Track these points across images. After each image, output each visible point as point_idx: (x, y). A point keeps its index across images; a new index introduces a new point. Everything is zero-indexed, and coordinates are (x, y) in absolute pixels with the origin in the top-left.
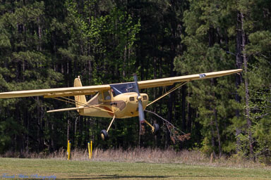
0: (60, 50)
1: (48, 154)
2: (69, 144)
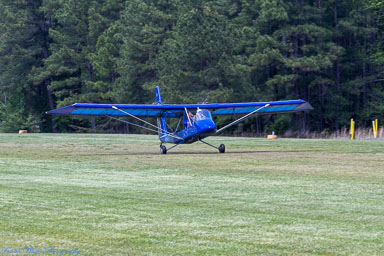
0: (341, 22)
1: (330, 134)
2: (352, 123)
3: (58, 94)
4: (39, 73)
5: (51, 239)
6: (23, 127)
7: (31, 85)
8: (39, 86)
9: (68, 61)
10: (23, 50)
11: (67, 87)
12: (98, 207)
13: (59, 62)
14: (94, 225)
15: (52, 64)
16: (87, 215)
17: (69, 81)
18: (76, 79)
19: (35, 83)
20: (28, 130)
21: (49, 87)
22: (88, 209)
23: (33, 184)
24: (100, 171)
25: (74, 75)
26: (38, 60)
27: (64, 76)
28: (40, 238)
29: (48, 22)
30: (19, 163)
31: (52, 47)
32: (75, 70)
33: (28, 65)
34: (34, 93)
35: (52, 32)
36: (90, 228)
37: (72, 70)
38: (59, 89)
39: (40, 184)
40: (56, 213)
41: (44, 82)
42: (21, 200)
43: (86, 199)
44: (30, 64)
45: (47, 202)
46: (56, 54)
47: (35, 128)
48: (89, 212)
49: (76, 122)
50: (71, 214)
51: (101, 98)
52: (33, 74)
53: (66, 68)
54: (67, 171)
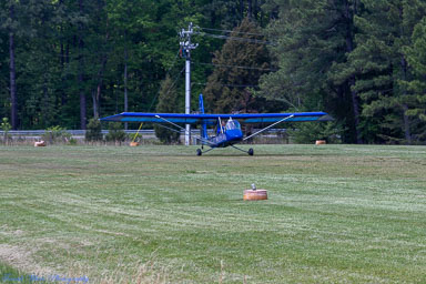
3: (364, 96)
4: (341, 71)
5: (355, 275)
6: (320, 136)
7: (331, 85)
8: (340, 86)
9: (377, 55)
10: (321, 42)
11: (375, 88)
12: (413, 236)
13: (366, 56)
14: (408, 257)
15: (357, 59)
16: (399, 245)
17: (378, 81)
18: (387, 77)
19: (335, 83)
20: (327, 140)
21: (353, 88)
22: (400, 238)
23: (333, 207)
24: (415, 191)
25: (384, 72)
26: (340, 54)
27: (372, 73)
28: (341, 273)
29: (352, 7)
30: (315, 180)
31: (357, 39)
32: (385, 66)
33: (327, 60)
34: (334, 95)
35: (357, 20)
36: (403, 261)
37: (381, 67)
38: (366, 90)
39: (341, 207)
40: (361, 243)
41: (347, 81)
42: (318, 226)
43: (399, 226)
44: (331, 59)
45: (349, 229)
46: (363, 46)
47: (335, 138)
48: (401, 242)
49: (386, 131)
50: (379, 244)
51: (417, 101)
52: (333, 72)
53: (374, 65)
54: (375, 192)
